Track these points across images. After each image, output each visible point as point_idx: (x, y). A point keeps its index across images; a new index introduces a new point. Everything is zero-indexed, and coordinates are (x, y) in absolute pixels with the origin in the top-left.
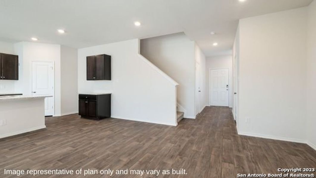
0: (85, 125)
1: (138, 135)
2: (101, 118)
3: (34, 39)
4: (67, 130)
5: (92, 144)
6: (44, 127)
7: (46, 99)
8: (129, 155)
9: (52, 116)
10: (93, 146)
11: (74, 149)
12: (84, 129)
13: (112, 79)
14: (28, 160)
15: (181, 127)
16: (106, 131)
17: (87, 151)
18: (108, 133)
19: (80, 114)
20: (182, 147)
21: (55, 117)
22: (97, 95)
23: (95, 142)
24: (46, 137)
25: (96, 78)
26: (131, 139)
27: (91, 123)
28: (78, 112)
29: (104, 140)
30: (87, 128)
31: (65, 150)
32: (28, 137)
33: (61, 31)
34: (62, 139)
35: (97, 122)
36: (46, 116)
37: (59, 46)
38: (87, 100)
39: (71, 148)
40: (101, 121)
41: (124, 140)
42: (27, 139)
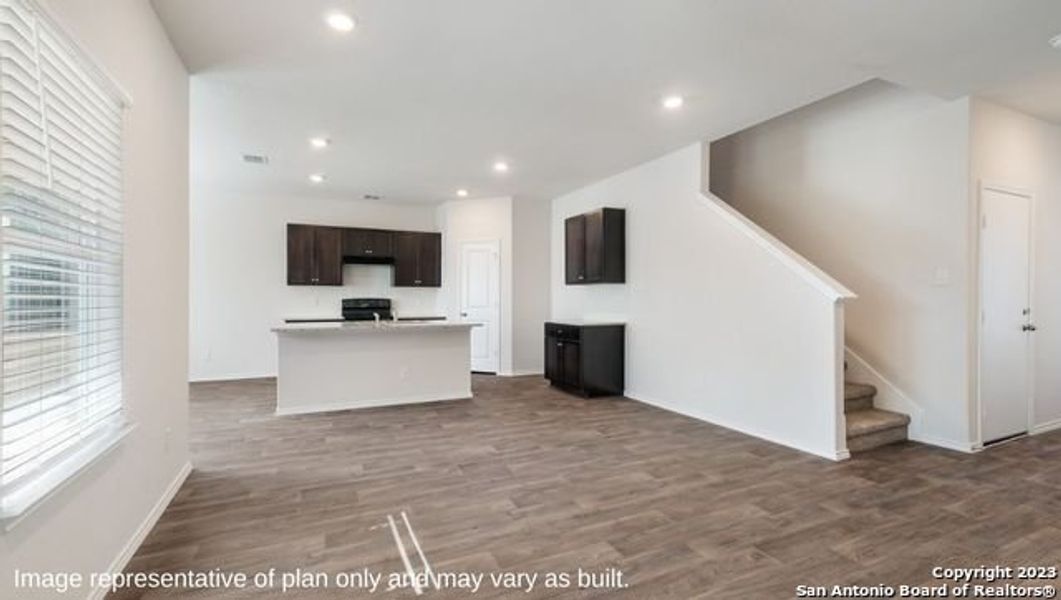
0: (550, 406)
1: (667, 458)
2: (594, 393)
3: (462, 193)
4: (505, 409)
5: (537, 451)
6: (470, 395)
7: (474, 331)
8: (605, 498)
9: (494, 374)
10: (537, 457)
11: (497, 452)
12: (541, 413)
13: (627, 279)
14: (417, 451)
15: (859, 468)
16: (587, 429)
17: (519, 462)
18: (589, 434)
19: (547, 375)
20: (791, 529)
21: (500, 377)
22: (584, 327)
23: (546, 449)
24: (465, 417)
25: (585, 277)
26: (639, 462)
27: (564, 403)
28: (542, 371)
29: (569, 449)
30: (548, 413)
31: (481, 450)
32: (437, 410)
33: (501, 167)
34: (486, 426)
35: (581, 403)
36: (473, 373)
37: (509, 200)
38: (561, 339)
39: (493, 450)
40: (593, 401)
41: (617, 461)
42: (434, 414)
